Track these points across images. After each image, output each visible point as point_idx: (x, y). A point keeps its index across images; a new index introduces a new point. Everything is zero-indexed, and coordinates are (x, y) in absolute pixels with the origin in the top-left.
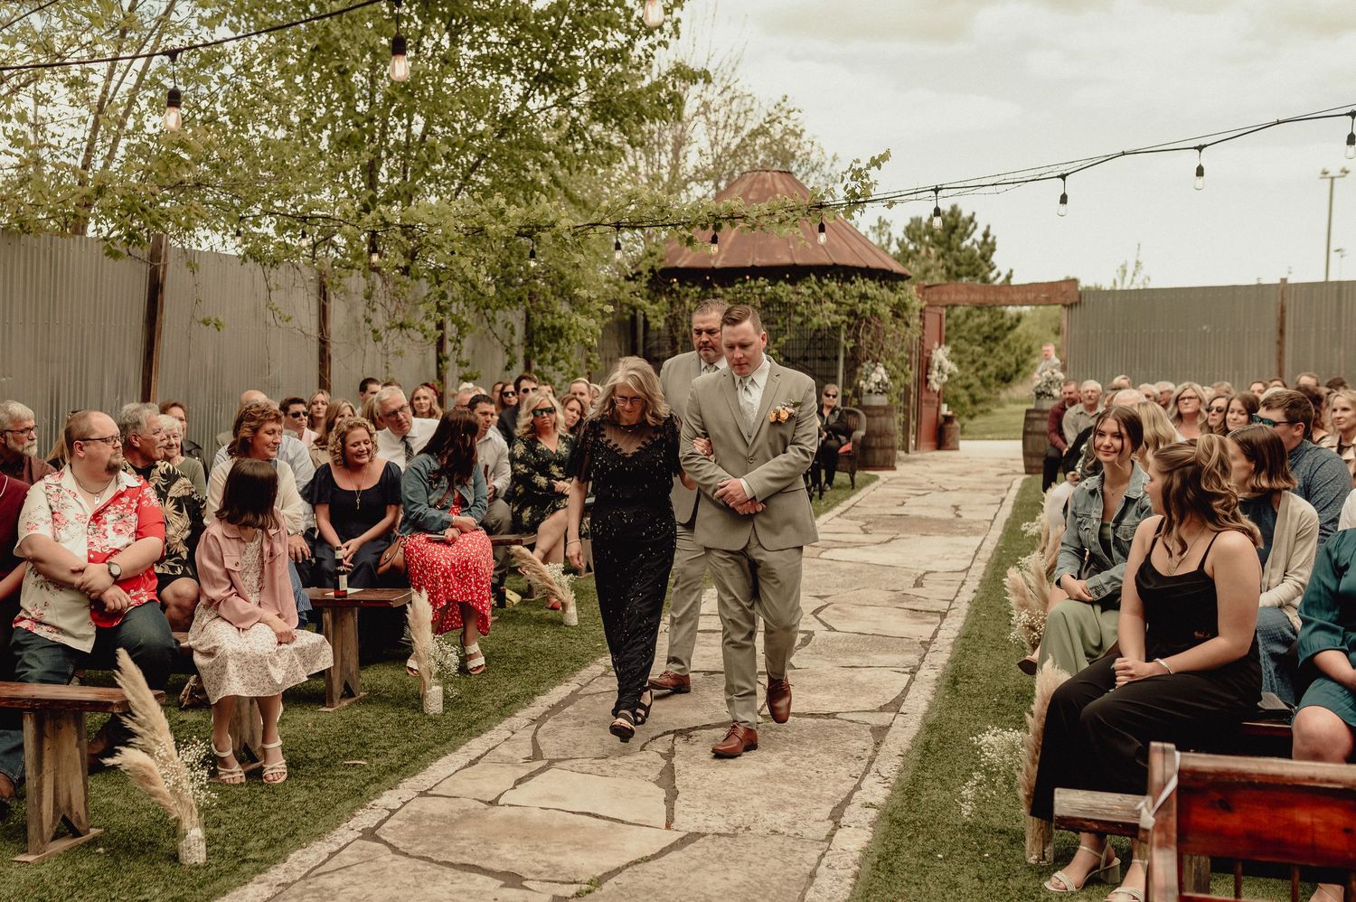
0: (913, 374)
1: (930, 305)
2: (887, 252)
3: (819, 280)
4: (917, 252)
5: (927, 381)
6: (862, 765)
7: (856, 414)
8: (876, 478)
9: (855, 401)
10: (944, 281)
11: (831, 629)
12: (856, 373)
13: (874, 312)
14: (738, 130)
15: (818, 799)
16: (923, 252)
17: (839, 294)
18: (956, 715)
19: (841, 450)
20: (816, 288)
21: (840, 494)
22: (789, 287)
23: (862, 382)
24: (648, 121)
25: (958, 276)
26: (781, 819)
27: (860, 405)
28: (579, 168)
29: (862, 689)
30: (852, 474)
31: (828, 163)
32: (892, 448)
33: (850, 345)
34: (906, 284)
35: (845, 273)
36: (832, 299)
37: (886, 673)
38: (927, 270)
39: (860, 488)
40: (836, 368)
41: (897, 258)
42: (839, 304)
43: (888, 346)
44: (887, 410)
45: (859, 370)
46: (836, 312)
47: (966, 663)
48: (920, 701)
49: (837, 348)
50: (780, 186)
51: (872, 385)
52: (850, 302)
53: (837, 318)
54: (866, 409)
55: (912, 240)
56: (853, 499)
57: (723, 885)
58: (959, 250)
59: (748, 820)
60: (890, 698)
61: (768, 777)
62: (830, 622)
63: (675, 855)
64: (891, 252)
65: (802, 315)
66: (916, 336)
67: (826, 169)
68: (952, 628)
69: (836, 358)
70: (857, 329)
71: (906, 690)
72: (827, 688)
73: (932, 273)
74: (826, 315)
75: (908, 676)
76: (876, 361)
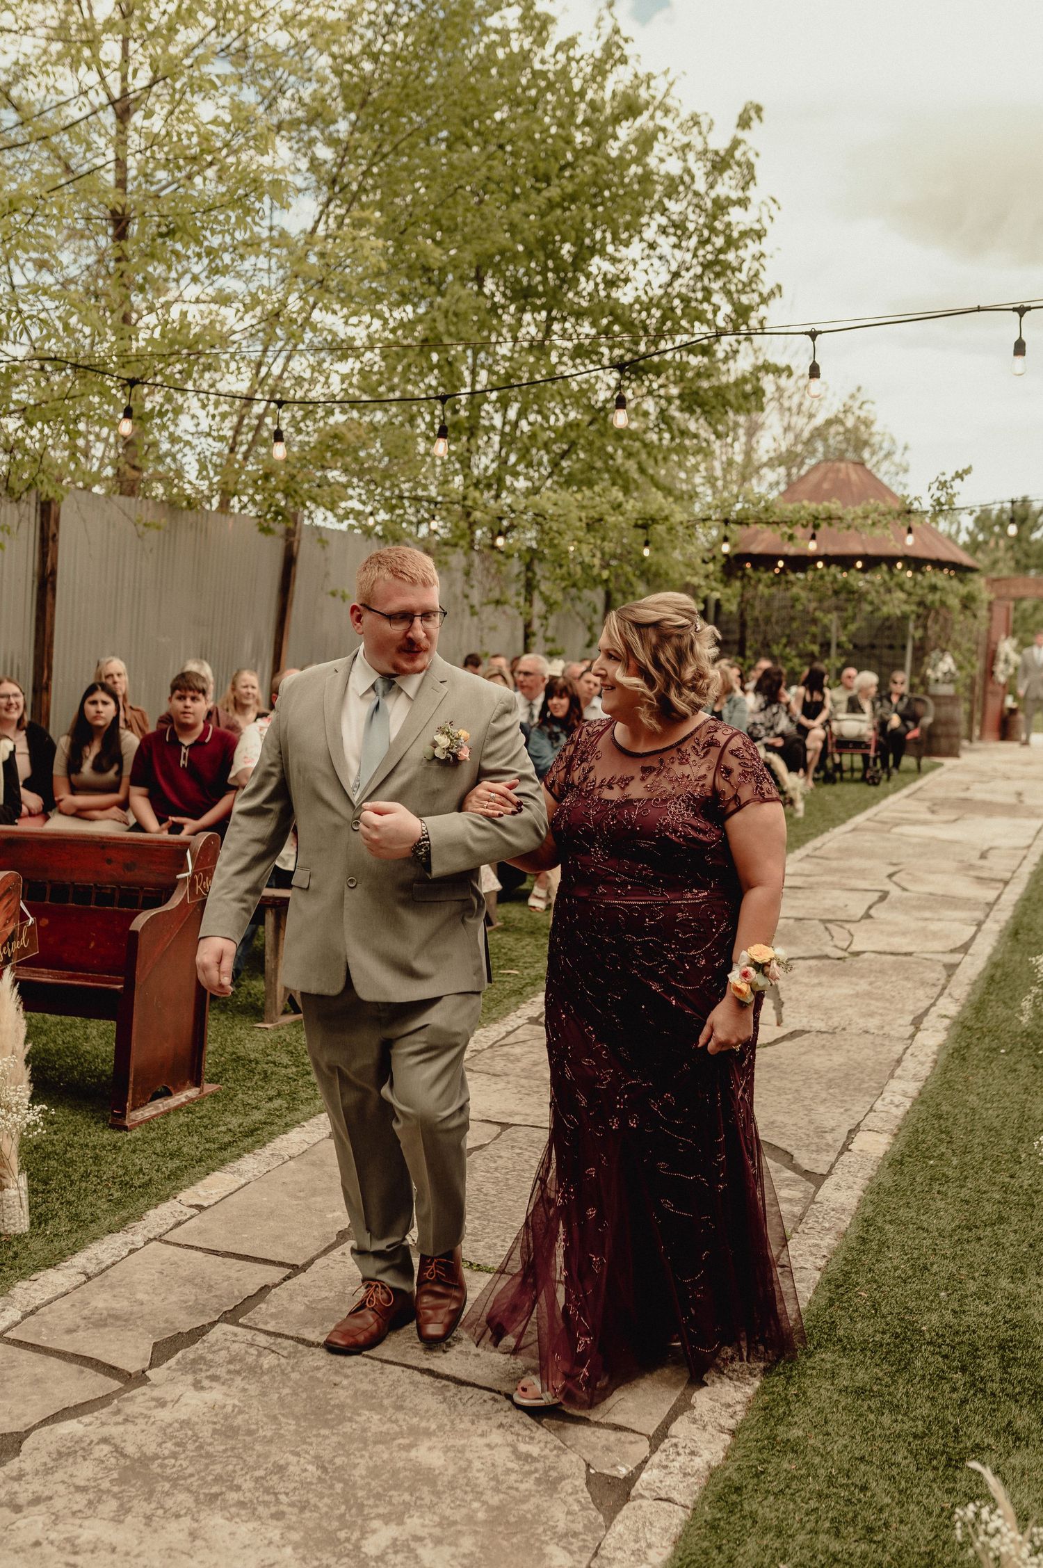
0: (979, 665)
1: (999, 598)
2: (955, 542)
3: (890, 570)
4: (986, 542)
5: (992, 673)
6: (938, 990)
7: (923, 702)
8: (941, 765)
9: (921, 689)
10: (1013, 575)
11: (904, 889)
12: (922, 664)
13: (943, 603)
14: (811, 416)
15: (902, 1011)
16: (992, 543)
17: (908, 585)
18: (1017, 957)
19: (910, 736)
20: (887, 577)
21: (907, 778)
22: (861, 576)
23: (929, 672)
24: (731, 414)
25: (1027, 568)
26: (872, 1023)
27: (926, 693)
28: (665, 459)
29: (935, 935)
30: (919, 758)
31: (899, 451)
32: (957, 736)
33: (919, 634)
34: (975, 576)
35: (916, 563)
36: (902, 589)
37: (956, 925)
38: (995, 563)
39: (926, 772)
40: (904, 656)
41: (966, 547)
42: (910, 594)
43: (956, 636)
44: (953, 700)
45: (926, 659)
46: (906, 602)
47: (1026, 920)
48: (985, 946)
49: (905, 637)
50: (854, 477)
51: (940, 675)
52: (920, 592)
53: (907, 608)
54: (934, 697)
55: (982, 530)
56: (922, 782)
57: (829, 1064)
58: (1028, 542)
59: (843, 1024)
60: (959, 944)
61: (857, 995)
62: (904, 884)
63: (785, 1044)
64: (960, 541)
65: (871, 603)
66: (983, 628)
67: (897, 458)
68: (1014, 893)
69: (904, 647)
70: (927, 617)
71: (973, 938)
72: (904, 934)
73: (1001, 565)
74: (896, 605)
75: (974, 929)
76: (943, 651)
